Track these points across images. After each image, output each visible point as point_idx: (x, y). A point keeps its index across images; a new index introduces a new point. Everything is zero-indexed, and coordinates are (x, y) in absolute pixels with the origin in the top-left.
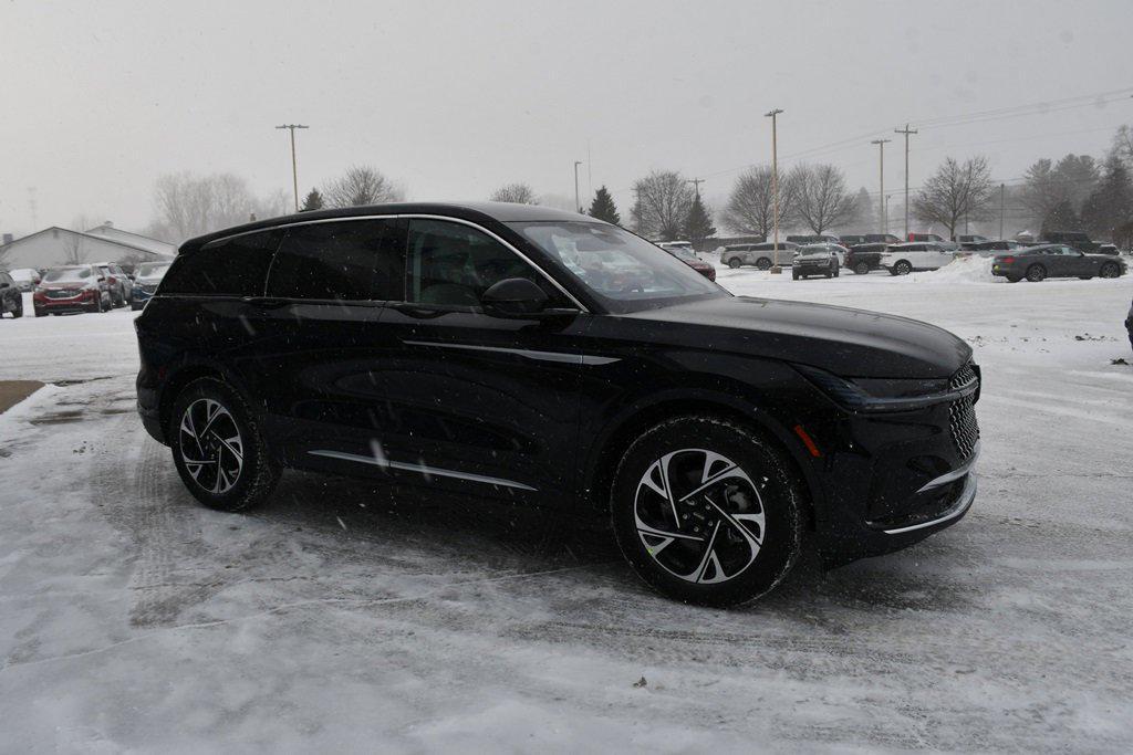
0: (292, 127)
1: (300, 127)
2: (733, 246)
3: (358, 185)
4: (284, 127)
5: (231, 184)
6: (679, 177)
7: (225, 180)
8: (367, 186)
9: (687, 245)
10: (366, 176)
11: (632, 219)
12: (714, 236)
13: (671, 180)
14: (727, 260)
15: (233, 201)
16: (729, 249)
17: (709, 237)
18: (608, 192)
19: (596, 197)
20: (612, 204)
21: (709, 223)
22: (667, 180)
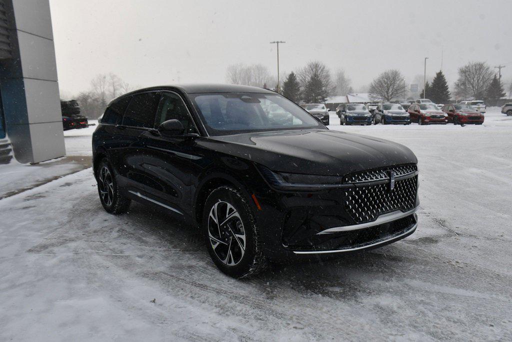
0: (278, 42)
1: (281, 42)
2: (510, 103)
3: (312, 70)
4: (274, 42)
5: (260, 69)
6: (485, 65)
7: (258, 67)
8: (317, 70)
9: (481, 103)
10: (316, 66)
11: (455, 88)
12: (504, 98)
13: (480, 67)
14: (505, 110)
15: (261, 77)
16: (507, 105)
17: (501, 98)
18: (443, 74)
19: (435, 76)
20: (445, 80)
21: (502, 90)
22: (478, 67)
